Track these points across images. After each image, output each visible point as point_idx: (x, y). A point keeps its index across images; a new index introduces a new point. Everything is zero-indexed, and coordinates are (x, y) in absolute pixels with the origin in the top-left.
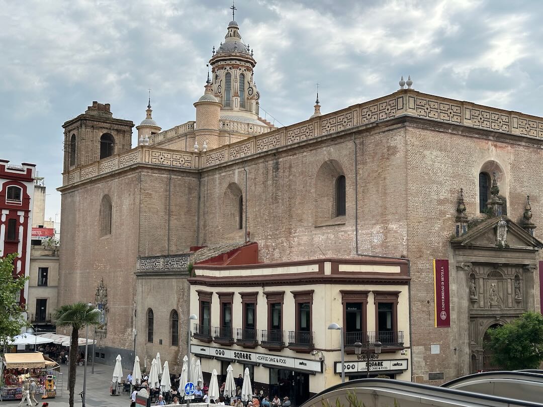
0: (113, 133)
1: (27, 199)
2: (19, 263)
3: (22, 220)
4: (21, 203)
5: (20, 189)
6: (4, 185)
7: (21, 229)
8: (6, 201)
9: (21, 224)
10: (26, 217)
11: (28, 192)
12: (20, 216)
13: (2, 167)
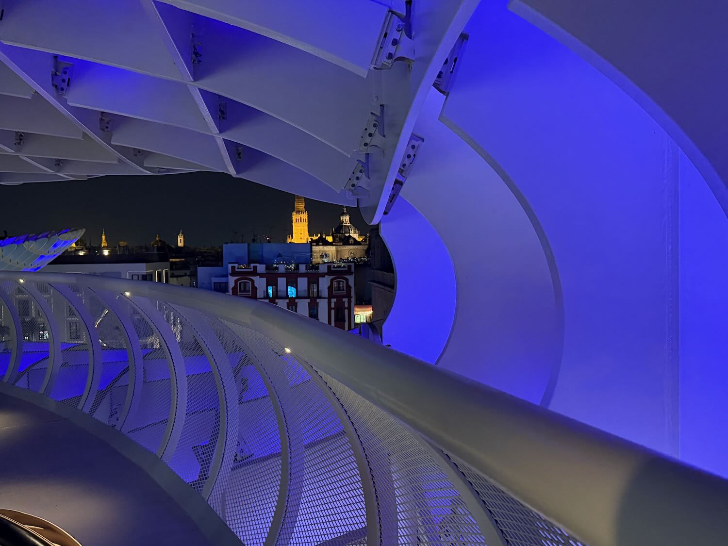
1: (349, 287)
3: (346, 305)
4: (345, 292)
5: (343, 282)
6: (332, 281)
7: (346, 311)
8: (334, 292)
9: (346, 308)
10: (349, 302)
11: (349, 283)
12: (344, 302)
13: (329, 267)
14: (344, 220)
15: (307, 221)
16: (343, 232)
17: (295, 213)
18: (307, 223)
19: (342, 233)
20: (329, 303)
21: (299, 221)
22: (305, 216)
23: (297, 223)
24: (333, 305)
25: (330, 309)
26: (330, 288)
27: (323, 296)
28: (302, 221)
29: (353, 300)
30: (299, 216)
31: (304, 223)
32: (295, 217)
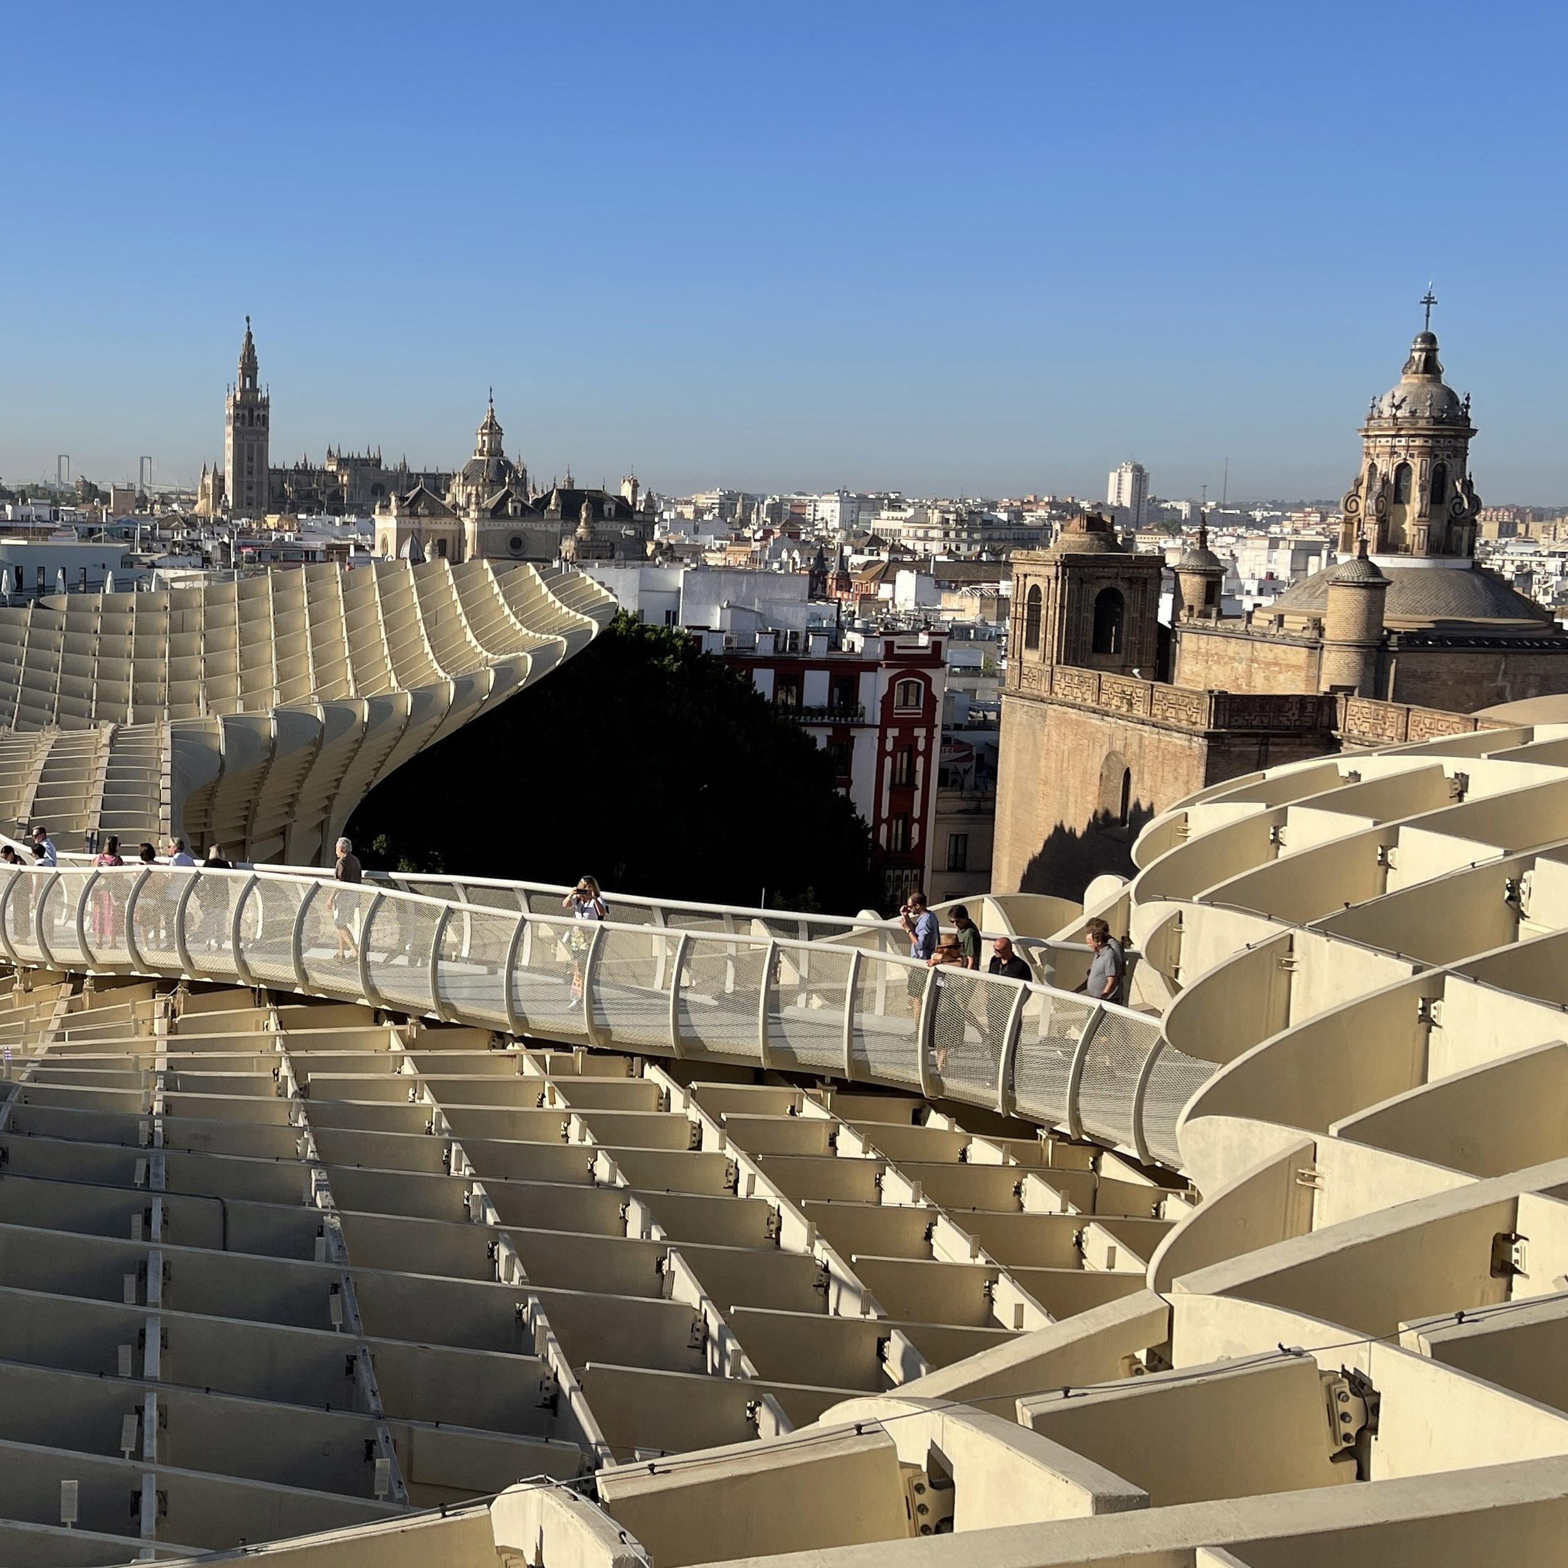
0: (1122, 587)
1: (931, 700)
2: (915, 828)
3: (921, 746)
4: (921, 711)
5: (919, 684)
6: (892, 681)
7: (920, 761)
8: (895, 711)
9: (920, 753)
10: (929, 739)
11: (933, 690)
12: (917, 737)
13: (889, 646)
20: (882, 739)
21: (247, 420)
24: (889, 746)
25: (882, 753)
26: (887, 701)
27: (868, 720)
29: (938, 733)
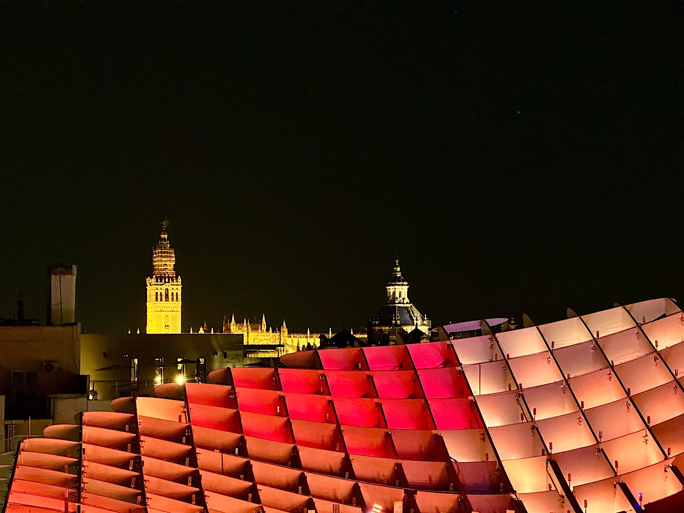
14: (397, 295)
15: (180, 297)
16: (398, 322)
17: (153, 281)
18: (180, 303)
19: (396, 324)
21: (164, 297)
22: (176, 288)
23: (159, 302)
28: (170, 297)
30: (164, 287)
31: (175, 302)
32: (152, 288)
